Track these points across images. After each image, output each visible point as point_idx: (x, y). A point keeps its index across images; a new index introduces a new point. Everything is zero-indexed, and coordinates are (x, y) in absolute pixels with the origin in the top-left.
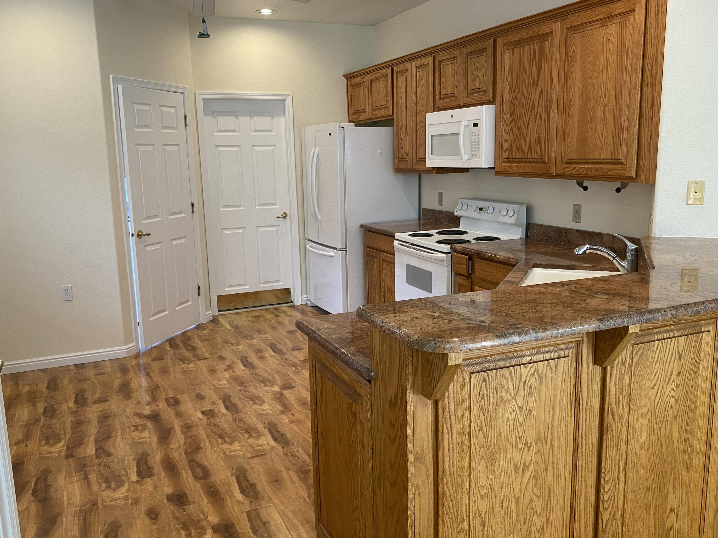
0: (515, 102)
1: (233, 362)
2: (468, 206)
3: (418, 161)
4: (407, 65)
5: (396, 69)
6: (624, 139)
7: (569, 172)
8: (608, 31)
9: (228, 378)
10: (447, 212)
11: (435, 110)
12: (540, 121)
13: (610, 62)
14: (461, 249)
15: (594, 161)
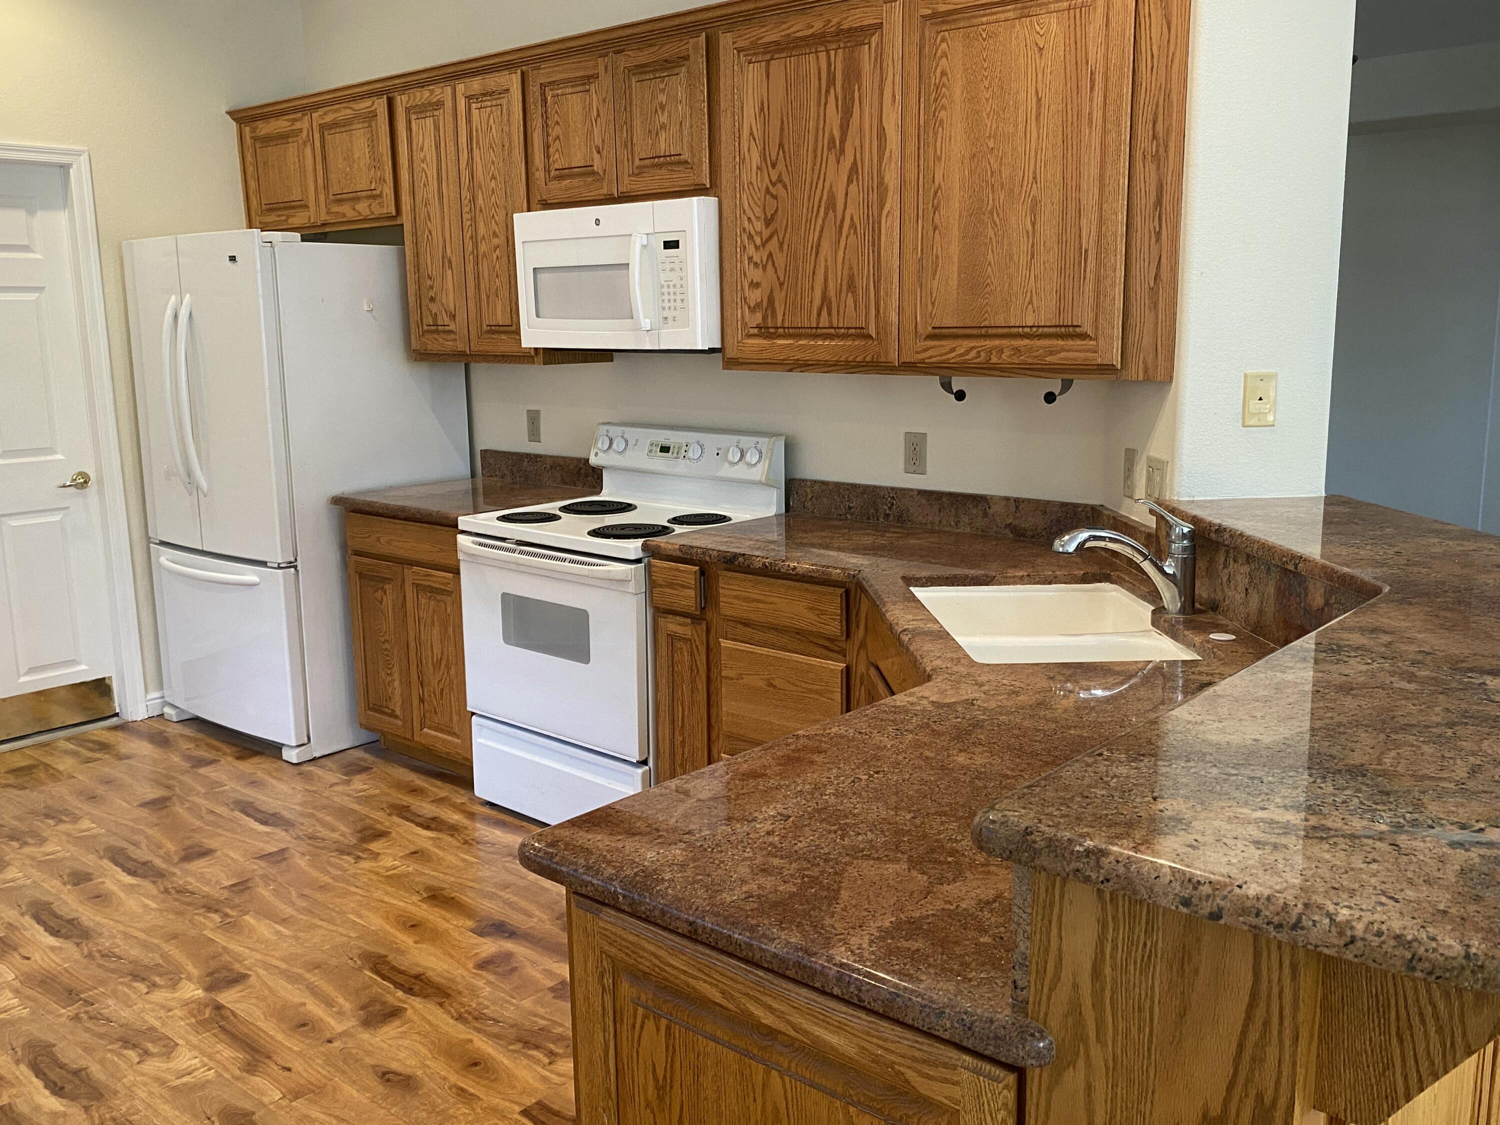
0: (779, 190)
1: (11, 925)
2: (627, 441)
3: (488, 332)
4: (438, 91)
5: (401, 102)
6: (1087, 280)
7: (939, 358)
8: (1038, 28)
9: (16, 984)
10: (557, 457)
11: (533, 205)
12: (852, 237)
13: (1045, 102)
14: (675, 550)
15: (1006, 330)
